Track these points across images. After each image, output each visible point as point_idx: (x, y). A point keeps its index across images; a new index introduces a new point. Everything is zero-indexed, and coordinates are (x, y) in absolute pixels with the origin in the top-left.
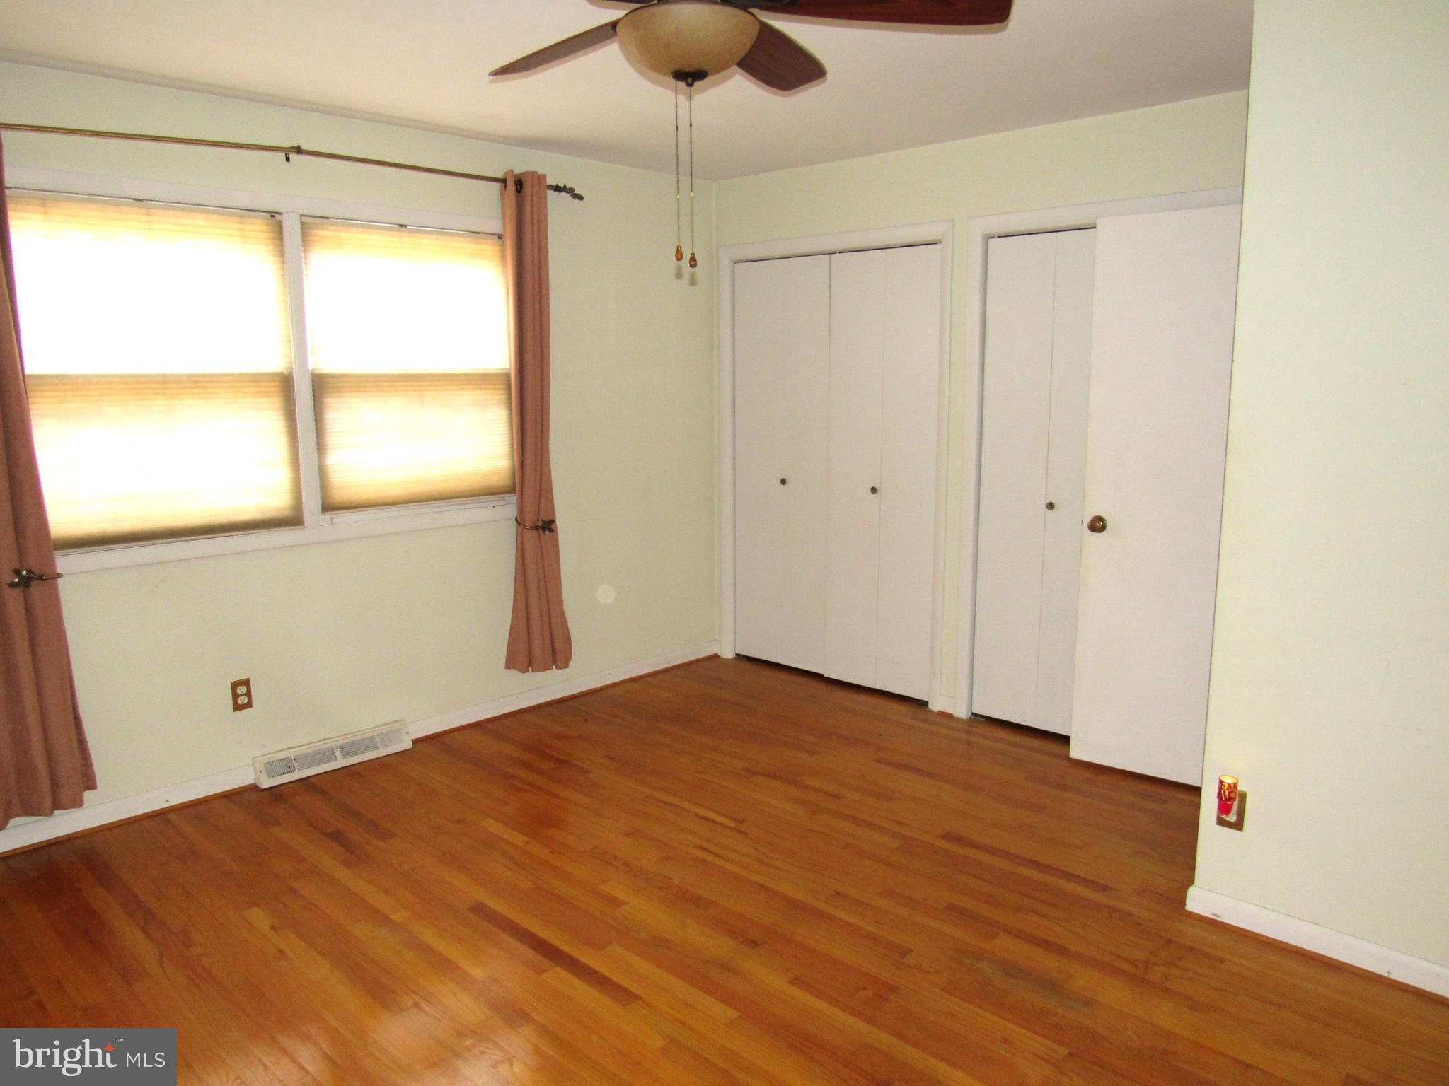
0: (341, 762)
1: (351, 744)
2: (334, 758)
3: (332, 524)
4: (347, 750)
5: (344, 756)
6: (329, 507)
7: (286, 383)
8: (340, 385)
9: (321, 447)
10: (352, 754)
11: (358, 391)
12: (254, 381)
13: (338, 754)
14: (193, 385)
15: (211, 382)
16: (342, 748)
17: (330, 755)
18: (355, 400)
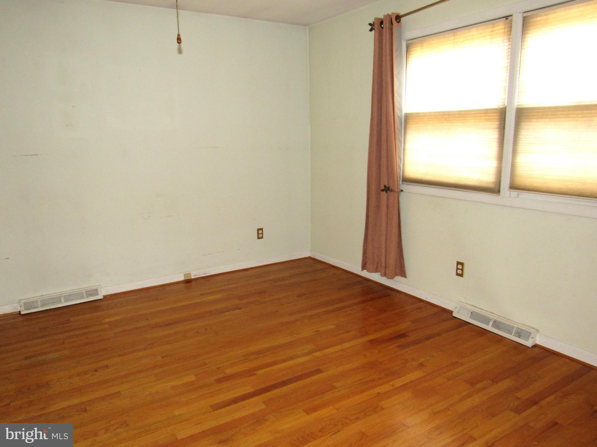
0: (489, 327)
1: (500, 323)
2: (488, 324)
3: (518, 197)
4: (496, 324)
5: (493, 325)
6: (513, 187)
7: (502, 113)
8: (532, 114)
9: (514, 152)
10: (498, 328)
11: (542, 118)
12: (486, 113)
13: (491, 323)
14: (459, 116)
15: (467, 114)
16: (495, 321)
17: (486, 320)
18: (538, 124)
